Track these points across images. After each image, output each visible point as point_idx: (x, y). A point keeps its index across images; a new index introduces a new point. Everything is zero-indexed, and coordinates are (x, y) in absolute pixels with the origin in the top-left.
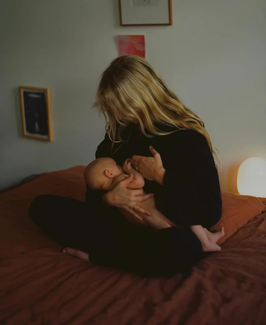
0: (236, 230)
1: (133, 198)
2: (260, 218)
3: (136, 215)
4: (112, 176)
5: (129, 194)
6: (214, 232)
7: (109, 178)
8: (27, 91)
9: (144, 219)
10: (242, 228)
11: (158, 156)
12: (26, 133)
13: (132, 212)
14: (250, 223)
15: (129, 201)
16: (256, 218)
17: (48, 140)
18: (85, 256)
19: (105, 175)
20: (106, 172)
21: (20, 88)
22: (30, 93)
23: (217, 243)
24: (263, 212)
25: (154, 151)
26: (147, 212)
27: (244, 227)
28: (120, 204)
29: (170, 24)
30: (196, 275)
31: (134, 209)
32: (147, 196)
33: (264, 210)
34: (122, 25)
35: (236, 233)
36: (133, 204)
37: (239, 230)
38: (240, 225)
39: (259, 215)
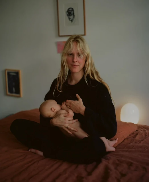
0: (123, 139)
1: (67, 122)
2: (135, 133)
3: (69, 132)
4: (55, 111)
5: (65, 119)
6: (111, 140)
7: (54, 112)
8: (9, 71)
9: (73, 134)
10: (126, 139)
11: (81, 100)
12: (8, 93)
13: (66, 129)
14: (130, 136)
15: (65, 123)
16: (133, 133)
17: (20, 97)
18: (41, 153)
19: (52, 110)
20: (52, 109)
21: (5, 70)
22: (11, 72)
23: (113, 147)
24: (136, 131)
25: (79, 97)
26: (75, 130)
27: (127, 138)
28: (60, 125)
29: (85, 35)
30: (104, 162)
31: (67, 128)
32: (75, 121)
33: (137, 129)
34: (60, 36)
35: (123, 141)
36: (67, 125)
37: (124, 140)
38: (126, 137)
39: (135, 132)
